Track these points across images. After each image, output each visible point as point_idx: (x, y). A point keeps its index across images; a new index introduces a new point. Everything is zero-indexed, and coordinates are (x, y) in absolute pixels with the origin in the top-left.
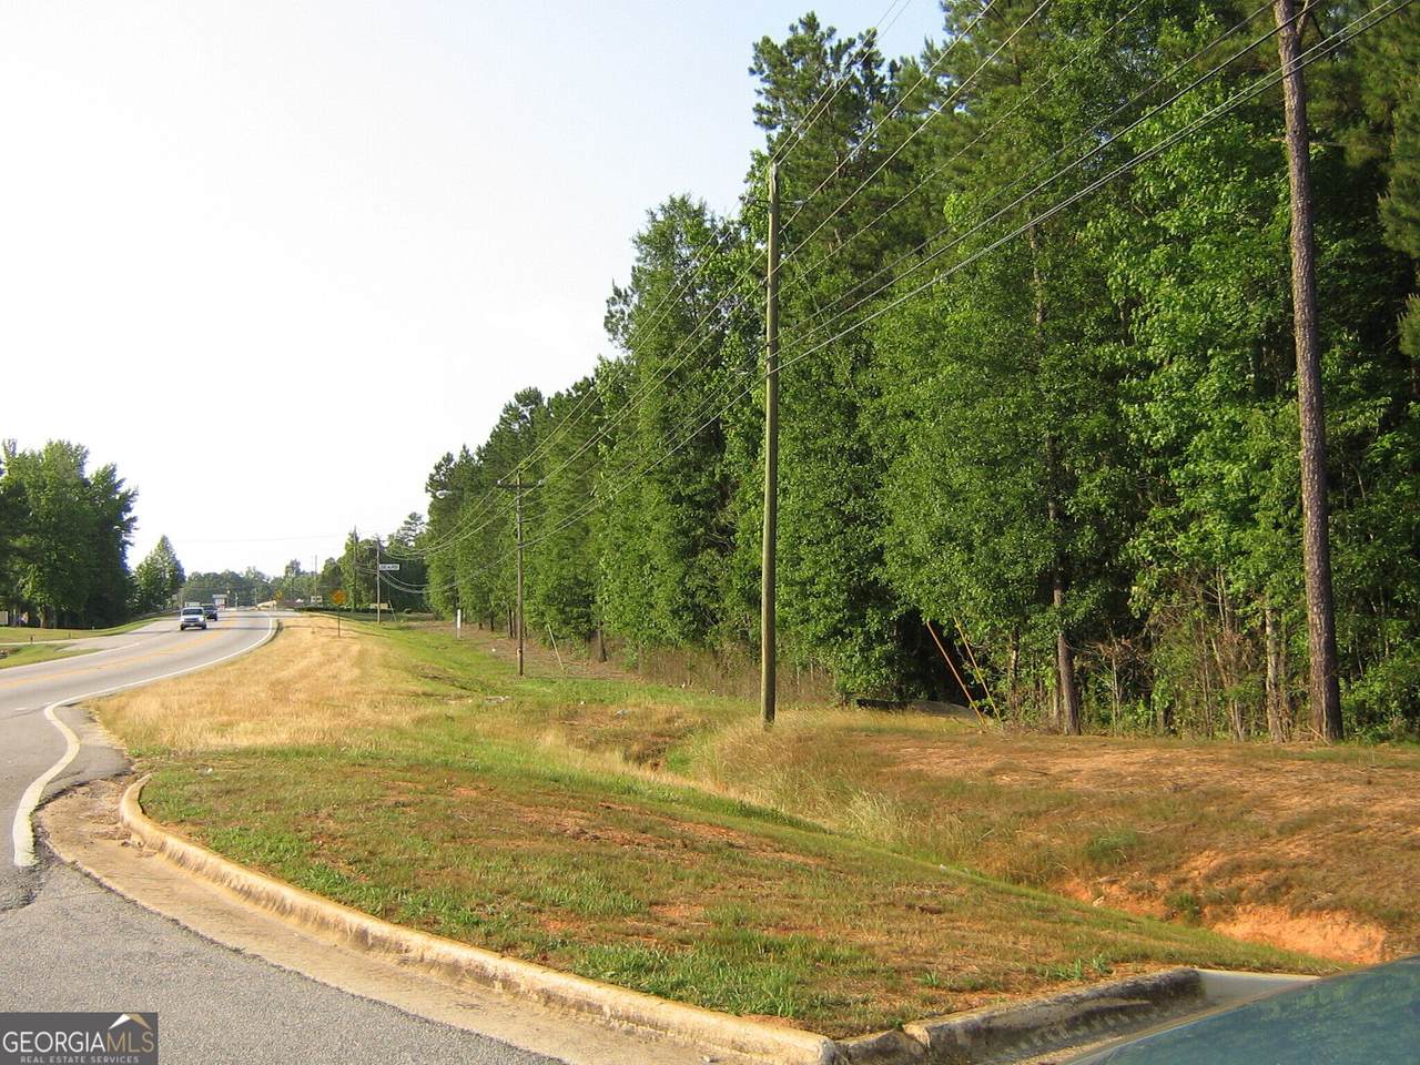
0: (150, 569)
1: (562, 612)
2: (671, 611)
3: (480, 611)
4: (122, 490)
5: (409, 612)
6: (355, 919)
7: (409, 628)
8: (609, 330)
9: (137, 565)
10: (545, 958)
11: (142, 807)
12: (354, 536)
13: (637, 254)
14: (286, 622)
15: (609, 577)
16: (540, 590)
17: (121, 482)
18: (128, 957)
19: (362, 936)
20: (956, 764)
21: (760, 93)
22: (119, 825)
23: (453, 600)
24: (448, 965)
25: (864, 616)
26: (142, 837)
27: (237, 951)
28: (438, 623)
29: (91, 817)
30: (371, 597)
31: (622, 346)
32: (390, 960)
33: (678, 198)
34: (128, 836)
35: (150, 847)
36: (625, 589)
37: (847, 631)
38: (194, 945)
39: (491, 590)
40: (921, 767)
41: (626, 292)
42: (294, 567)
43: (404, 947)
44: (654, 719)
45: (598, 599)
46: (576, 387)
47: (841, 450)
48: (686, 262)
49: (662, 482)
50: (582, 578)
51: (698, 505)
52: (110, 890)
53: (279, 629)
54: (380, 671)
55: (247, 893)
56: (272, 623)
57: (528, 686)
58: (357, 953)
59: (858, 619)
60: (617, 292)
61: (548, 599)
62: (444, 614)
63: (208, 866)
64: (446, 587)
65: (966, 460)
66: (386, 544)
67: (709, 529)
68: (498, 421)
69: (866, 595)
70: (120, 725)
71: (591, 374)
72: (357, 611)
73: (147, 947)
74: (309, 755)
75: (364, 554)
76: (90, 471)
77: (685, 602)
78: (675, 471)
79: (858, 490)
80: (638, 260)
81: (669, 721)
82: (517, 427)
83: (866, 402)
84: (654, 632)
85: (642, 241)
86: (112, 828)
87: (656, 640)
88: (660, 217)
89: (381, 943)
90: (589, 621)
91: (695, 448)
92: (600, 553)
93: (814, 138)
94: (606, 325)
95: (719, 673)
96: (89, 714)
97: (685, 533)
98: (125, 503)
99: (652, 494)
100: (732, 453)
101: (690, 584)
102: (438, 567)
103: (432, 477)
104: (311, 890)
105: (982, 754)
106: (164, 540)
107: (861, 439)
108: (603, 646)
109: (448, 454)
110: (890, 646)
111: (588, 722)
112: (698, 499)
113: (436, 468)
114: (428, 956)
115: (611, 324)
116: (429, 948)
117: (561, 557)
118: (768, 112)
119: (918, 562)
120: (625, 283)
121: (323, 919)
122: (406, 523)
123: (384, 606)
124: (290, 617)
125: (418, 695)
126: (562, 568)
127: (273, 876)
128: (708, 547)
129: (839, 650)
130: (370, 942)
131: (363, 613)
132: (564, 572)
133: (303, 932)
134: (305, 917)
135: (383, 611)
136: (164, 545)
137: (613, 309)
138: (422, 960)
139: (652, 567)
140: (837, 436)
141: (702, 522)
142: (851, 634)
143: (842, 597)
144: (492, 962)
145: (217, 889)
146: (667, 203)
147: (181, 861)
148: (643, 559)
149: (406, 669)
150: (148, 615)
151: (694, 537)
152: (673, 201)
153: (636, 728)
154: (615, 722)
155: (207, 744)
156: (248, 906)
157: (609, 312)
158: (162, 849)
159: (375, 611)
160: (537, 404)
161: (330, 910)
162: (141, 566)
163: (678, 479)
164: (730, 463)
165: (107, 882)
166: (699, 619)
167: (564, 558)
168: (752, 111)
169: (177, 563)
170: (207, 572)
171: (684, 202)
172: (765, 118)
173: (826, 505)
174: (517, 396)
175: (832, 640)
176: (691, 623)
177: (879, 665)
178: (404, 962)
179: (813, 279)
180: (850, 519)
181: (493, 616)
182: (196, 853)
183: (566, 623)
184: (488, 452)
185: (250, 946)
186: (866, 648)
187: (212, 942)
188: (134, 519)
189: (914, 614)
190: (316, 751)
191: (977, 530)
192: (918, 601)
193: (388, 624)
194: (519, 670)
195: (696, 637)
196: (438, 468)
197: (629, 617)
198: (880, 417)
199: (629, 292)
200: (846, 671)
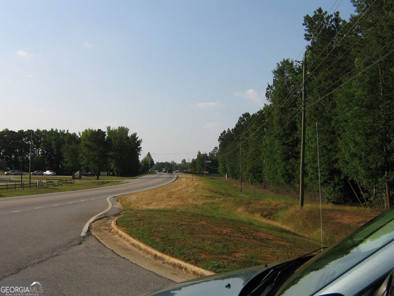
0: (145, 161)
1: (253, 175)
2: (282, 175)
3: (232, 174)
4: (138, 140)
5: (213, 174)
6: (155, 252)
7: (213, 178)
8: (267, 97)
9: (141, 160)
10: (197, 264)
11: (116, 223)
12: (199, 153)
13: (274, 75)
14: (180, 176)
15: (266, 165)
16: (248, 169)
17: (137, 138)
18: (98, 258)
19: (156, 256)
20: (350, 220)
21: (306, 30)
22: (110, 227)
23: (225, 171)
24: (173, 264)
25: (333, 178)
26: (114, 230)
27: (124, 258)
28: (221, 177)
29: (104, 225)
30: (204, 169)
31: (270, 101)
32: (160, 262)
33: (286, 60)
34: (111, 230)
35: (115, 233)
36: (270, 169)
37: (329, 182)
38: (114, 256)
39: (235, 168)
40: (340, 221)
41: (271, 86)
42: (184, 161)
43: (164, 259)
44: (272, 205)
45: (263, 171)
46: (258, 112)
47: (327, 131)
48: (287, 78)
49: (280, 139)
50: (259, 165)
51: (290, 146)
52: (101, 242)
53: (177, 178)
54: (201, 190)
55: (133, 245)
56: (176, 176)
57: (242, 195)
58: (154, 260)
59: (332, 178)
60: (269, 86)
61: (250, 171)
62: (223, 175)
63: (126, 237)
64: (223, 167)
65: (359, 134)
66: (208, 155)
67: (293, 152)
68: (237, 122)
69: (334, 172)
70: (124, 202)
71: (262, 109)
72: (199, 173)
73: (103, 256)
74: (167, 211)
75: (202, 158)
76: (129, 134)
77: (286, 173)
78: (283, 136)
79: (332, 142)
80: (274, 77)
81: (276, 206)
82: (243, 123)
83: (334, 117)
84: (278, 181)
85: (275, 72)
86: (108, 228)
87: (278, 183)
88: (280, 65)
89: (160, 258)
90: (261, 178)
91: (289, 130)
92: (264, 158)
93: (321, 43)
94: (266, 95)
95: (295, 193)
96: (118, 199)
97: (286, 153)
98: (139, 143)
99: (277, 142)
100: (299, 131)
101: (287, 168)
102: (221, 161)
103: (220, 137)
104: (148, 244)
105: (359, 218)
106: (149, 153)
107: (333, 128)
108: (265, 184)
109: (224, 131)
110: (341, 186)
111: (253, 205)
112: (290, 144)
113: (221, 134)
114: (169, 261)
115: (267, 95)
116: (170, 260)
117: (254, 159)
118: (308, 36)
119: (347, 163)
120: (271, 83)
121: (148, 251)
122: (214, 149)
123: (207, 172)
124: (181, 175)
125: (208, 197)
126: (254, 163)
127: (140, 241)
128: (292, 157)
129: (327, 187)
130: (157, 257)
131: (201, 174)
132: (254, 164)
133: (143, 255)
134: (145, 251)
135: (206, 174)
136: (149, 155)
137: (268, 91)
138: (168, 262)
139: (277, 163)
140: (326, 127)
141: (291, 150)
142: (330, 183)
143: (327, 172)
144: (183, 264)
145: (127, 243)
146: (282, 61)
147: (121, 236)
148: (275, 161)
149: (209, 190)
150: (144, 173)
151: (289, 155)
152: (284, 60)
153: (266, 207)
154: (261, 206)
155: (142, 208)
156: (133, 248)
157: (267, 92)
158: (117, 233)
159: (204, 173)
160: (248, 117)
161: (150, 249)
162: (142, 160)
163: (284, 138)
164: (298, 134)
165: (101, 240)
166: (290, 177)
167: (254, 160)
168: (304, 35)
169: (152, 160)
170: (161, 162)
171: (287, 61)
172: (307, 38)
173: (323, 146)
174: (243, 115)
175: (325, 184)
176: (288, 178)
177: (338, 192)
178: (164, 263)
179: (320, 82)
180: (330, 150)
181: (236, 175)
182: (124, 234)
183: (255, 178)
184: (235, 130)
185: (128, 257)
186: (334, 187)
187: (119, 255)
188: (141, 148)
189: (346, 178)
190: (168, 211)
191: (363, 154)
192: (348, 174)
193: (207, 177)
194: (240, 191)
195: (288, 183)
196: (222, 134)
197: (271, 177)
198: (337, 122)
199: (272, 86)
200: (329, 193)
